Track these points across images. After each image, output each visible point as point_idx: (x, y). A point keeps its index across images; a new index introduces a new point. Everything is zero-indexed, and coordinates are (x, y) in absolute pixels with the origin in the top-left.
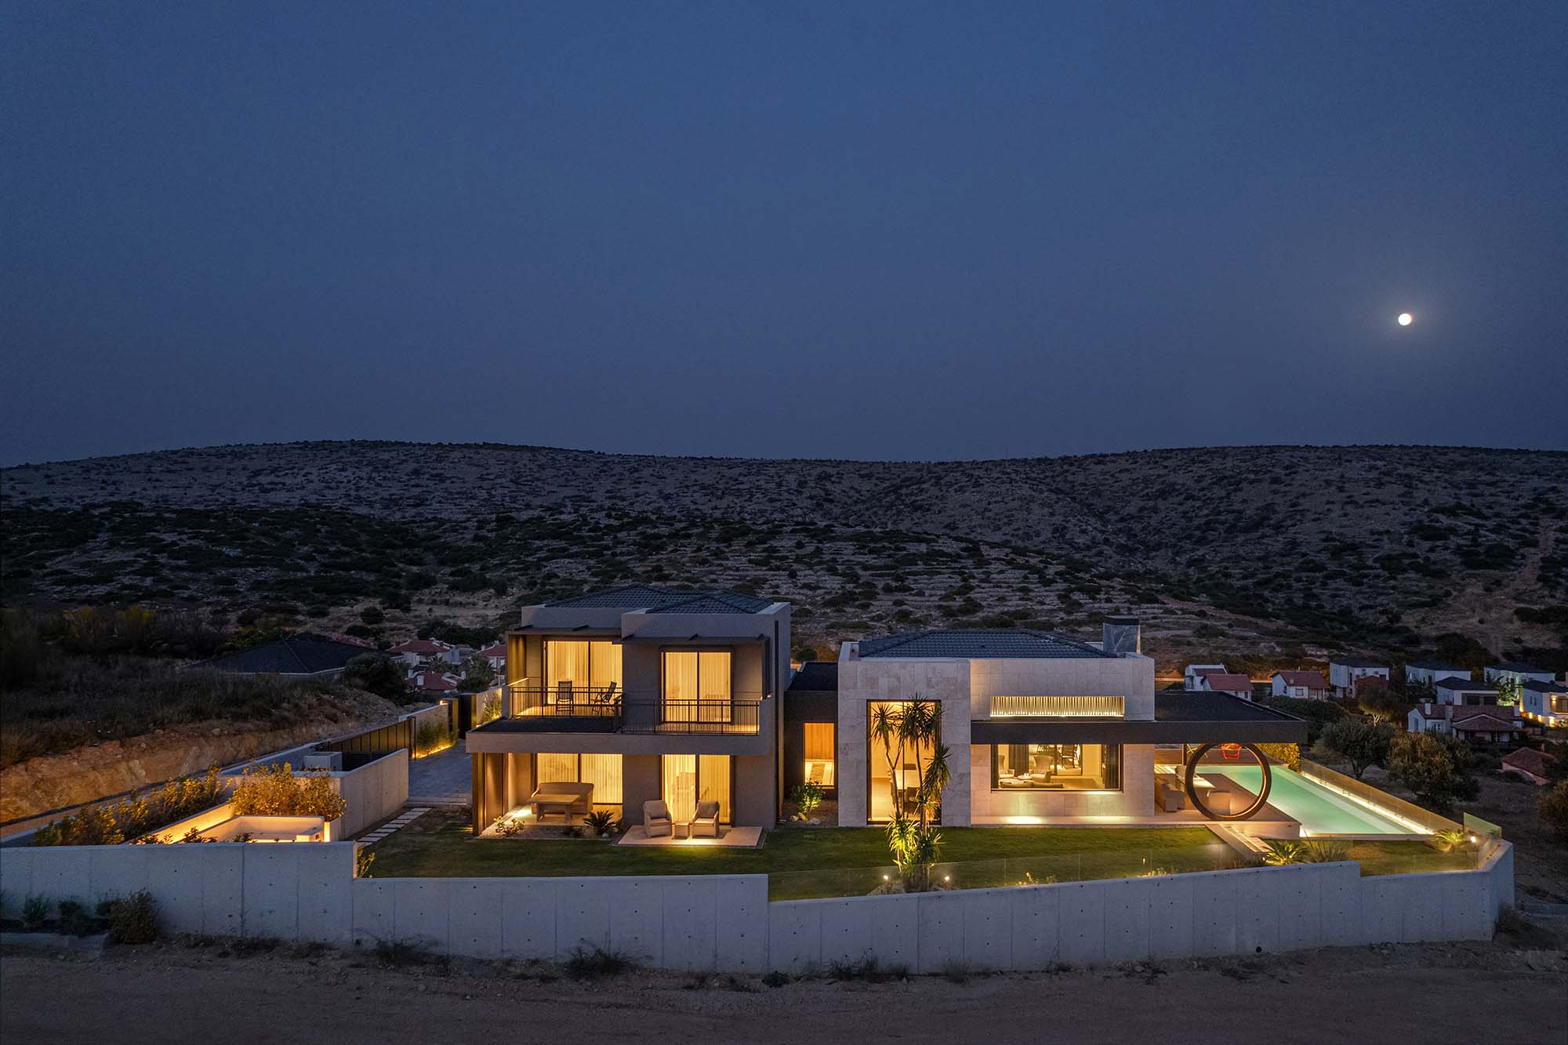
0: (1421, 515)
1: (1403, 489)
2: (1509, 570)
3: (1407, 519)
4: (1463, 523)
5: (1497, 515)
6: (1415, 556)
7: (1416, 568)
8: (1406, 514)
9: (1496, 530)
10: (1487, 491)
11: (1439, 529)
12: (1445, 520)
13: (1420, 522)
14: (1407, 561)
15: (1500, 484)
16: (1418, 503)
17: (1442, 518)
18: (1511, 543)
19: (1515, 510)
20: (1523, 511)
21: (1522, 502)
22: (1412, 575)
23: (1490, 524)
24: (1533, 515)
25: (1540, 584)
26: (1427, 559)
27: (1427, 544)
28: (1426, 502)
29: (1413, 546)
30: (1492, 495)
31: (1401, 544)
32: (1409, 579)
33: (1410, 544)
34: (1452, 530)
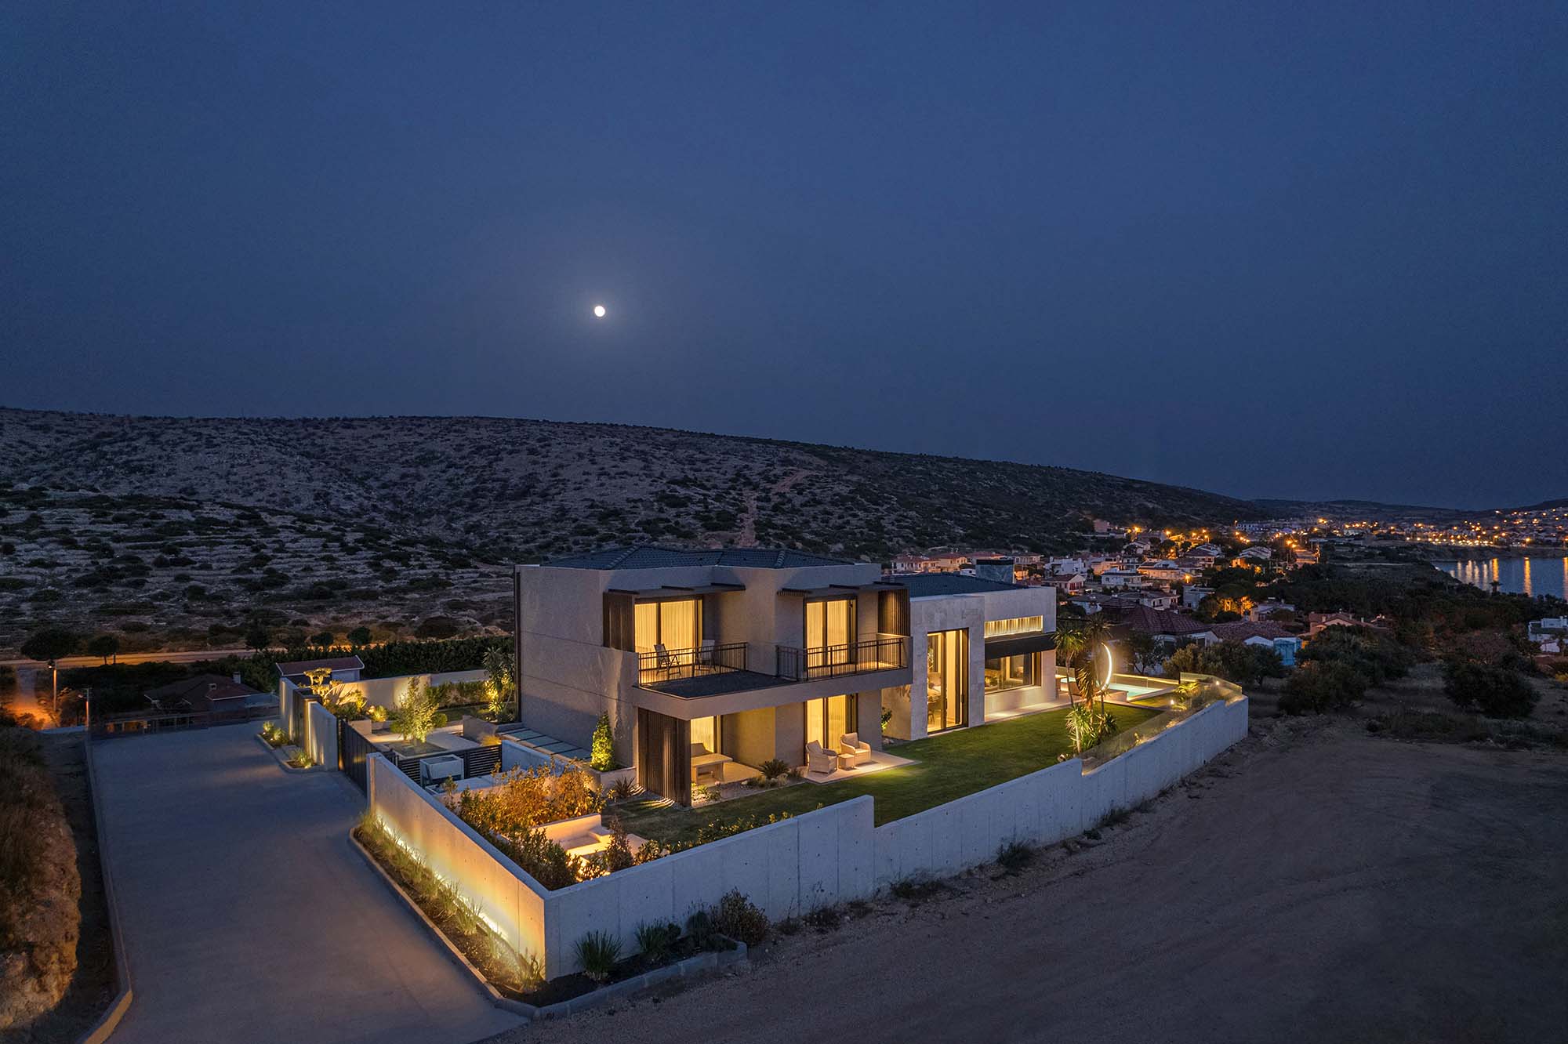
0: (661, 486)
1: (642, 464)
2: (736, 531)
3: (653, 489)
4: (695, 493)
5: (715, 487)
6: (668, 521)
7: (670, 530)
8: (651, 485)
9: (718, 498)
10: (704, 467)
11: (677, 497)
12: (682, 492)
13: (664, 491)
14: (662, 525)
15: (712, 462)
16: (657, 475)
17: (678, 488)
18: (731, 509)
19: (725, 483)
20: (730, 484)
21: (728, 476)
22: (669, 537)
23: (713, 493)
24: (738, 488)
25: (758, 542)
26: (677, 523)
27: (673, 511)
28: (662, 475)
29: (663, 512)
30: (707, 470)
31: (652, 510)
32: (668, 540)
33: (661, 510)
34: (689, 499)
